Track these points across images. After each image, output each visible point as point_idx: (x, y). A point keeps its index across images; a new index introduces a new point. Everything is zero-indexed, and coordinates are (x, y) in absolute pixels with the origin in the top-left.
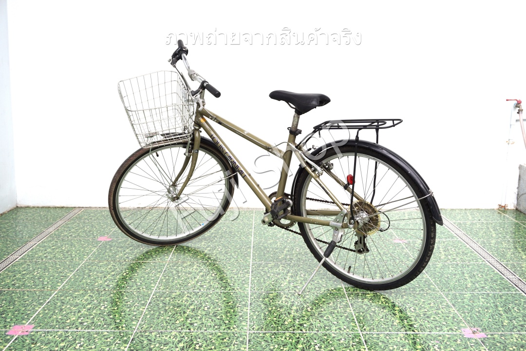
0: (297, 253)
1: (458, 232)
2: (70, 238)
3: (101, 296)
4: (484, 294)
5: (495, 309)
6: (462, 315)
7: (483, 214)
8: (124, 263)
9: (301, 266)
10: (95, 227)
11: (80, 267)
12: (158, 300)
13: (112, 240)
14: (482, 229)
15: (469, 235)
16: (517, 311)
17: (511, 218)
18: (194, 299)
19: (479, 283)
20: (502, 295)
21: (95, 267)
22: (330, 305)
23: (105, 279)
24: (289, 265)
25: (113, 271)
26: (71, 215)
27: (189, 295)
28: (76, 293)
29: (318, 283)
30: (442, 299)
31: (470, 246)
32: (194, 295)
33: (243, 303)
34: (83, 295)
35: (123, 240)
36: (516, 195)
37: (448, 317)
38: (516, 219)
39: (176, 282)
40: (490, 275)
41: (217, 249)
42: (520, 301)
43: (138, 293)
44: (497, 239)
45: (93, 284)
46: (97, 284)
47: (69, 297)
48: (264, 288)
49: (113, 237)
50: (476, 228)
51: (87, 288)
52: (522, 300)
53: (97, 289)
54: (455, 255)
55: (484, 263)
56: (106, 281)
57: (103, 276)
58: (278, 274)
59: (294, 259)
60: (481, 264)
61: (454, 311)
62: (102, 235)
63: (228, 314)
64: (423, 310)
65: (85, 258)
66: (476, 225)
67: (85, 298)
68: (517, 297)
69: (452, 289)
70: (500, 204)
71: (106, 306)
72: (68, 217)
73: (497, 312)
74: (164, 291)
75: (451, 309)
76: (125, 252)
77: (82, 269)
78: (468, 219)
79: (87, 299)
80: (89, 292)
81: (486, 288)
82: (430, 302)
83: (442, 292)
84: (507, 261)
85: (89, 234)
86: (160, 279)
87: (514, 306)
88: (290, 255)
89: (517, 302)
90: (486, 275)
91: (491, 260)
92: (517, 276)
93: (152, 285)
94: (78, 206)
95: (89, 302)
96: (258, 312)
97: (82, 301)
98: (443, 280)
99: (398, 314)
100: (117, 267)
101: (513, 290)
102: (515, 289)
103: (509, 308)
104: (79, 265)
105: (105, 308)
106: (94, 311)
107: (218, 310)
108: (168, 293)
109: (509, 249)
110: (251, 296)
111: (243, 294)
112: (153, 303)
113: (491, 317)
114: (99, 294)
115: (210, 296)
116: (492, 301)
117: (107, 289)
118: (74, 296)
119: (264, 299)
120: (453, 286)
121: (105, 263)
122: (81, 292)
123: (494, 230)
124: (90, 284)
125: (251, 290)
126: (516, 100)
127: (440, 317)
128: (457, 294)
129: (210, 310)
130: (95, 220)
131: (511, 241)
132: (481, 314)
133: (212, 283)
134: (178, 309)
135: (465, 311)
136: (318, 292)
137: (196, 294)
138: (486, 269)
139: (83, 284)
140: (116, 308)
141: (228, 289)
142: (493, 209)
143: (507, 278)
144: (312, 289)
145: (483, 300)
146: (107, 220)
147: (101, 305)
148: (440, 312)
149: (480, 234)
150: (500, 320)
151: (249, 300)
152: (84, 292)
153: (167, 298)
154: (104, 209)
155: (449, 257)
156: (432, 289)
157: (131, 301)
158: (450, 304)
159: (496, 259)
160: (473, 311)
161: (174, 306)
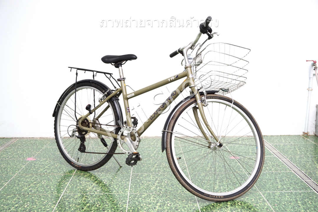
0: (164, 167)
1: (275, 151)
2: (7, 159)
3: (25, 198)
4: (289, 192)
5: (296, 203)
6: (273, 207)
7: (292, 138)
8: (43, 175)
9: (166, 176)
10: (25, 151)
11: (13, 179)
12: (65, 201)
13: (36, 160)
14: (290, 149)
15: (282, 153)
16: (310, 203)
17: (311, 142)
18: (90, 199)
19: (286, 185)
20: (301, 193)
21: (23, 178)
22: (184, 201)
23: (29, 186)
24: (157, 175)
25: (35, 181)
26: (9, 143)
27: (87, 197)
28: (8, 197)
29: (177, 187)
30: (260, 197)
31: (282, 160)
32: (90, 196)
33: (124, 201)
34: (13, 198)
35: (44, 159)
36: (315, 126)
37: (263, 208)
38: (315, 142)
39: (79, 187)
40: (294, 179)
41: (108, 165)
42: (313, 197)
43: (52, 196)
44: (300, 155)
45: (20, 190)
46: (23, 190)
47: (3, 199)
48: (139, 191)
49: (37, 158)
50: (287, 148)
51: (16, 193)
52: (314, 196)
53: (23, 193)
54: (271, 167)
55: (290, 171)
56: (29, 188)
57: (28, 185)
58: (149, 182)
59: (161, 171)
60: (289, 172)
61: (268, 204)
62: (30, 156)
63: (113, 209)
64: (246, 204)
65: (17, 172)
66: (287, 146)
67: (14, 200)
68: (311, 194)
69: (268, 189)
70: (304, 131)
71: (28, 205)
72: (7, 144)
73: (297, 204)
74: (70, 194)
75: (266, 203)
76: (44, 168)
77: (14, 180)
78: (282, 142)
79: (16, 201)
80: (17, 195)
81: (291, 188)
82: (252, 198)
83: (260, 191)
84: (306, 170)
85: (20, 156)
86: (67, 186)
87: (309, 200)
88: (158, 168)
89: (311, 197)
90: (291, 180)
91: (295, 169)
92: (312, 180)
93: (62, 190)
94: (14, 137)
95: (17, 202)
96: (134, 207)
97: (12, 201)
98: (262, 184)
99: (229, 207)
100: (38, 178)
101: (309, 189)
102: (310, 189)
103: (305, 201)
104: (12, 177)
105: (28, 206)
106: (20, 209)
107: (106, 207)
108: (72, 195)
109: (308, 162)
110: (129, 197)
111: (124, 196)
112: (61, 202)
113: (293, 208)
114: (24, 197)
115: (101, 197)
116: (294, 197)
117: (30, 194)
118: (7, 198)
119: (138, 198)
120: (268, 187)
121: (30, 175)
122: (12, 196)
123: (299, 149)
124: (19, 190)
125: (130, 193)
126: (313, 61)
127: (258, 209)
128: (271, 193)
129: (100, 206)
130: (25, 146)
131: (310, 157)
132: (286, 206)
133: (103, 188)
134: (78, 206)
135: (276, 204)
136: (176, 193)
137: (92, 196)
138: (292, 175)
139: (14, 190)
140: (35, 206)
141: (114, 192)
142: (300, 135)
143: (305, 181)
144: (172, 191)
145: (288, 197)
146: (33, 146)
147: (25, 204)
148: (258, 205)
149: (289, 152)
150: (299, 210)
151: (128, 199)
152: (14, 195)
153: (71, 199)
154: (32, 139)
155: (267, 168)
156: (254, 190)
157: (46, 202)
158: (265, 200)
159: (299, 169)
160: (281, 204)
161: (76, 204)
